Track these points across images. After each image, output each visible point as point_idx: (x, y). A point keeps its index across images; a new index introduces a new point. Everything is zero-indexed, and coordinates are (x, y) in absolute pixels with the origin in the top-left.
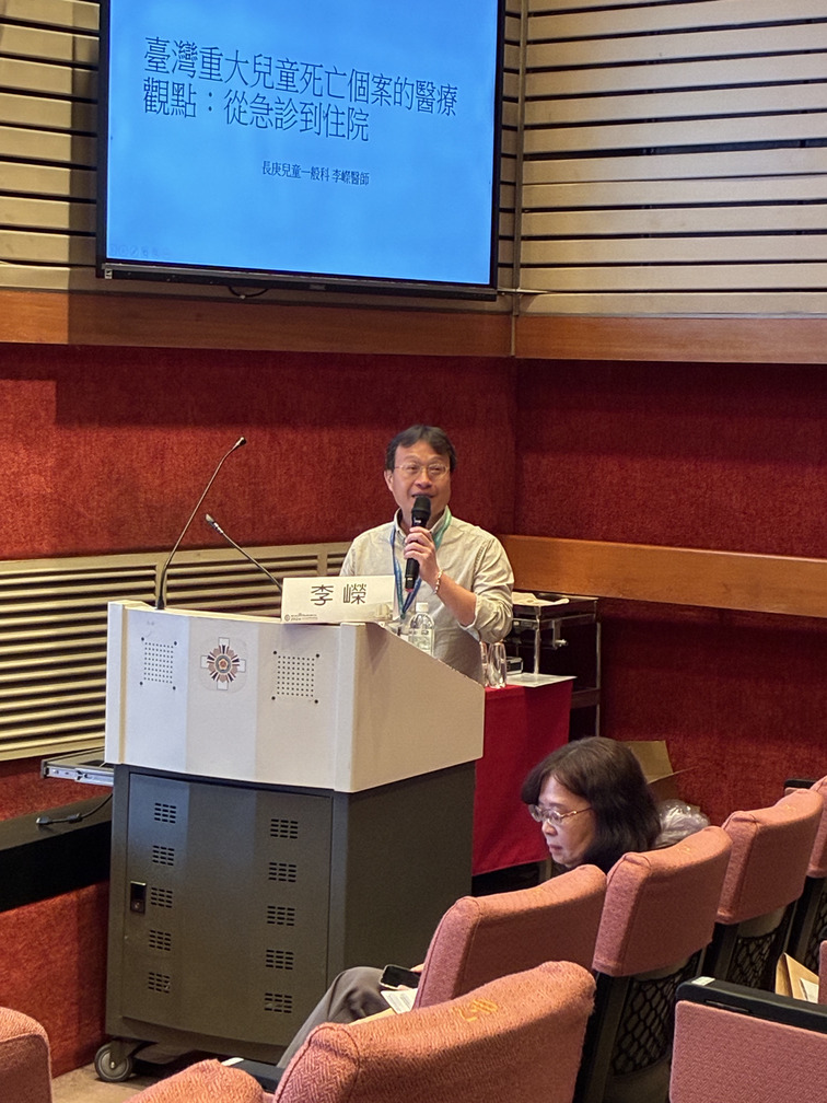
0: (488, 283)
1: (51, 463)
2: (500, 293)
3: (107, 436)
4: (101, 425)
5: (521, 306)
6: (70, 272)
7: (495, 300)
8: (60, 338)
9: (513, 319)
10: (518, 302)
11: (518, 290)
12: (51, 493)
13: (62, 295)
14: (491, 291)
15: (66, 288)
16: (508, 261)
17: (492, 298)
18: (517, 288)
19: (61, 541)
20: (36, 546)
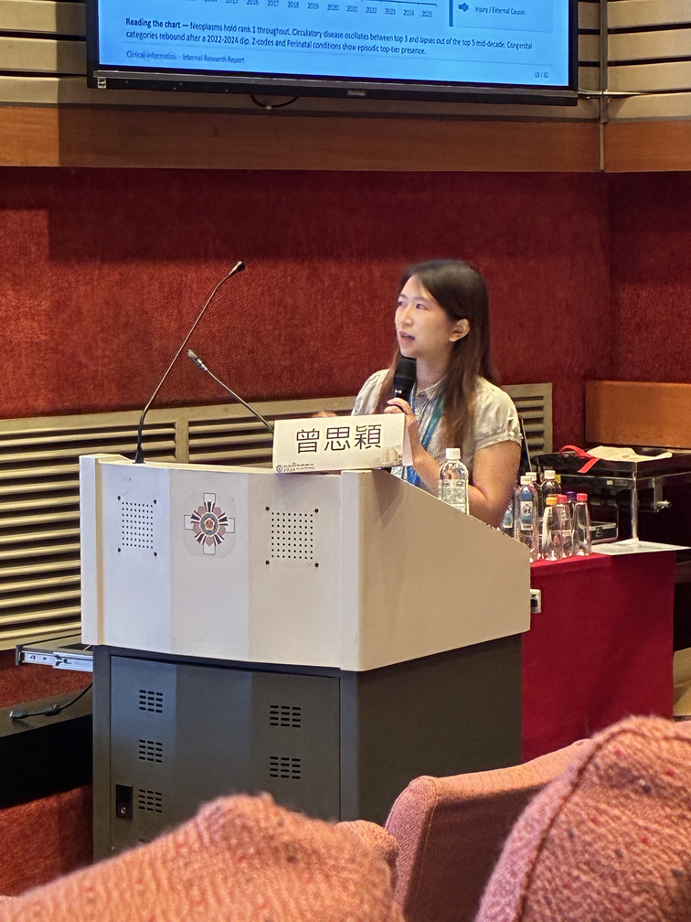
0: (567, 85)
1: (45, 305)
2: (583, 97)
3: (112, 273)
4: (103, 260)
5: (609, 112)
6: (59, 82)
7: (576, 105)
8: (50, 159)
9: (601, 126)
10: (606, 107)
11: (605, 93)
12: (46, 341)
13: (50, 110)
14: (571, 94)
15: (54, 101)
16: (592, 59)
17: (572, 102)
18: (604, 90)
19: (61, 396)
20: (31, 402)
